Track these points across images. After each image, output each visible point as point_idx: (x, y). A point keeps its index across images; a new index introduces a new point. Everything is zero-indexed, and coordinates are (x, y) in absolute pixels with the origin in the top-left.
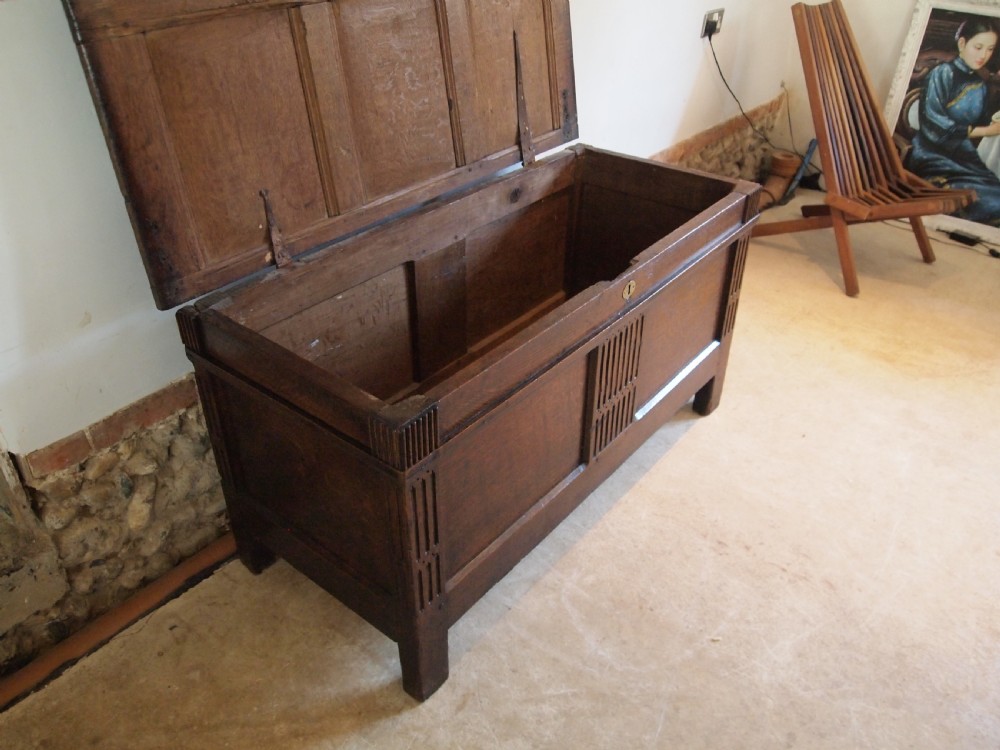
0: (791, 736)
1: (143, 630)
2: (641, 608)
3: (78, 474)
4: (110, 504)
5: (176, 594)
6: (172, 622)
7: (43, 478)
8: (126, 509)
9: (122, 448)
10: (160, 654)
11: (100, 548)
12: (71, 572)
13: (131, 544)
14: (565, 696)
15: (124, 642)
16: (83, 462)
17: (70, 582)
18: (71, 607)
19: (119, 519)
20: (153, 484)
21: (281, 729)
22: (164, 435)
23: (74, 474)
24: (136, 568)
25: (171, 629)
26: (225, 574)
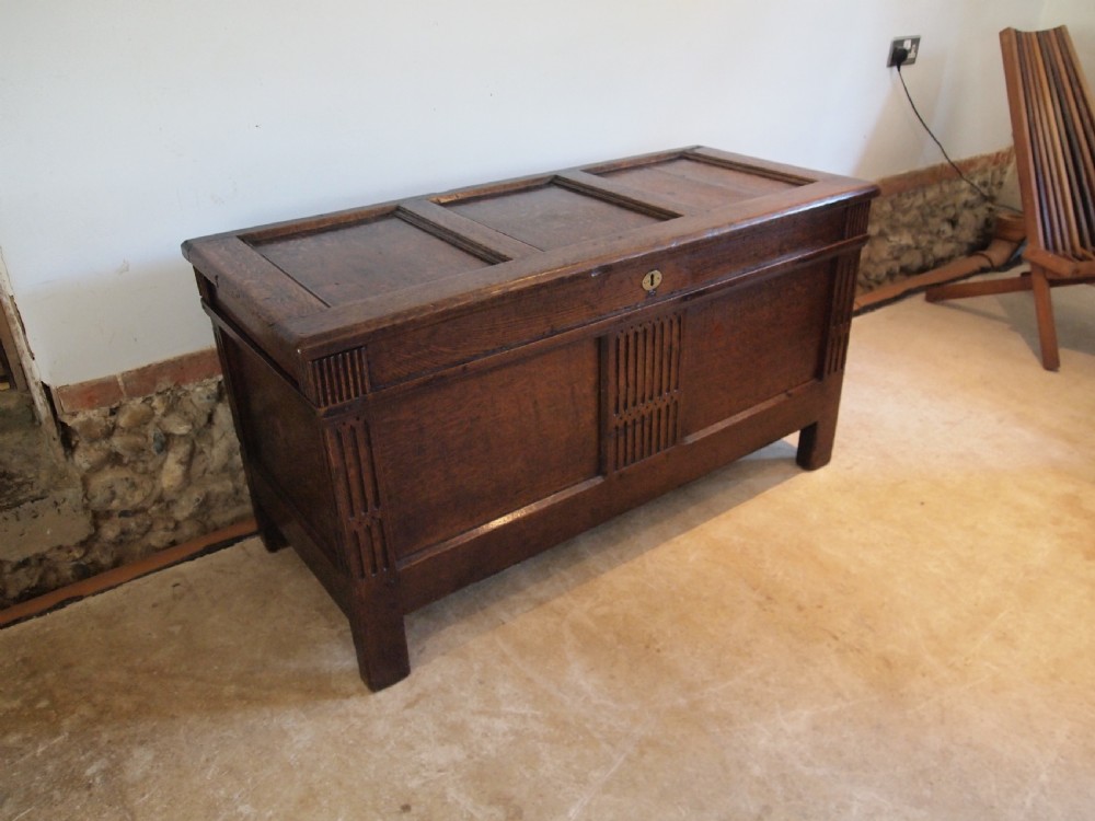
0: (767, 809)
1: (149, 584)
2: (647, 647)
3: (109, 418)
4: (143, 458)
5: (192, 558)
6: (177, 580)
7: (74, 415)
8: (161, 467)
9: (156, 402)
10: (154, 606)
11: (128, 498)
12: (98, 517)
13: (162, 504)
14: (524, 717)
15: (128, 591)
16: (114, 406)
17: (97, 527)
18: (98, 553)
19: (153, 475)
20: (188, 446)
21: (231, 689)
22: (200, 398)
23: (105, 417)
24: (166, 529)
25: (174, 586)
26: (244, 548)
